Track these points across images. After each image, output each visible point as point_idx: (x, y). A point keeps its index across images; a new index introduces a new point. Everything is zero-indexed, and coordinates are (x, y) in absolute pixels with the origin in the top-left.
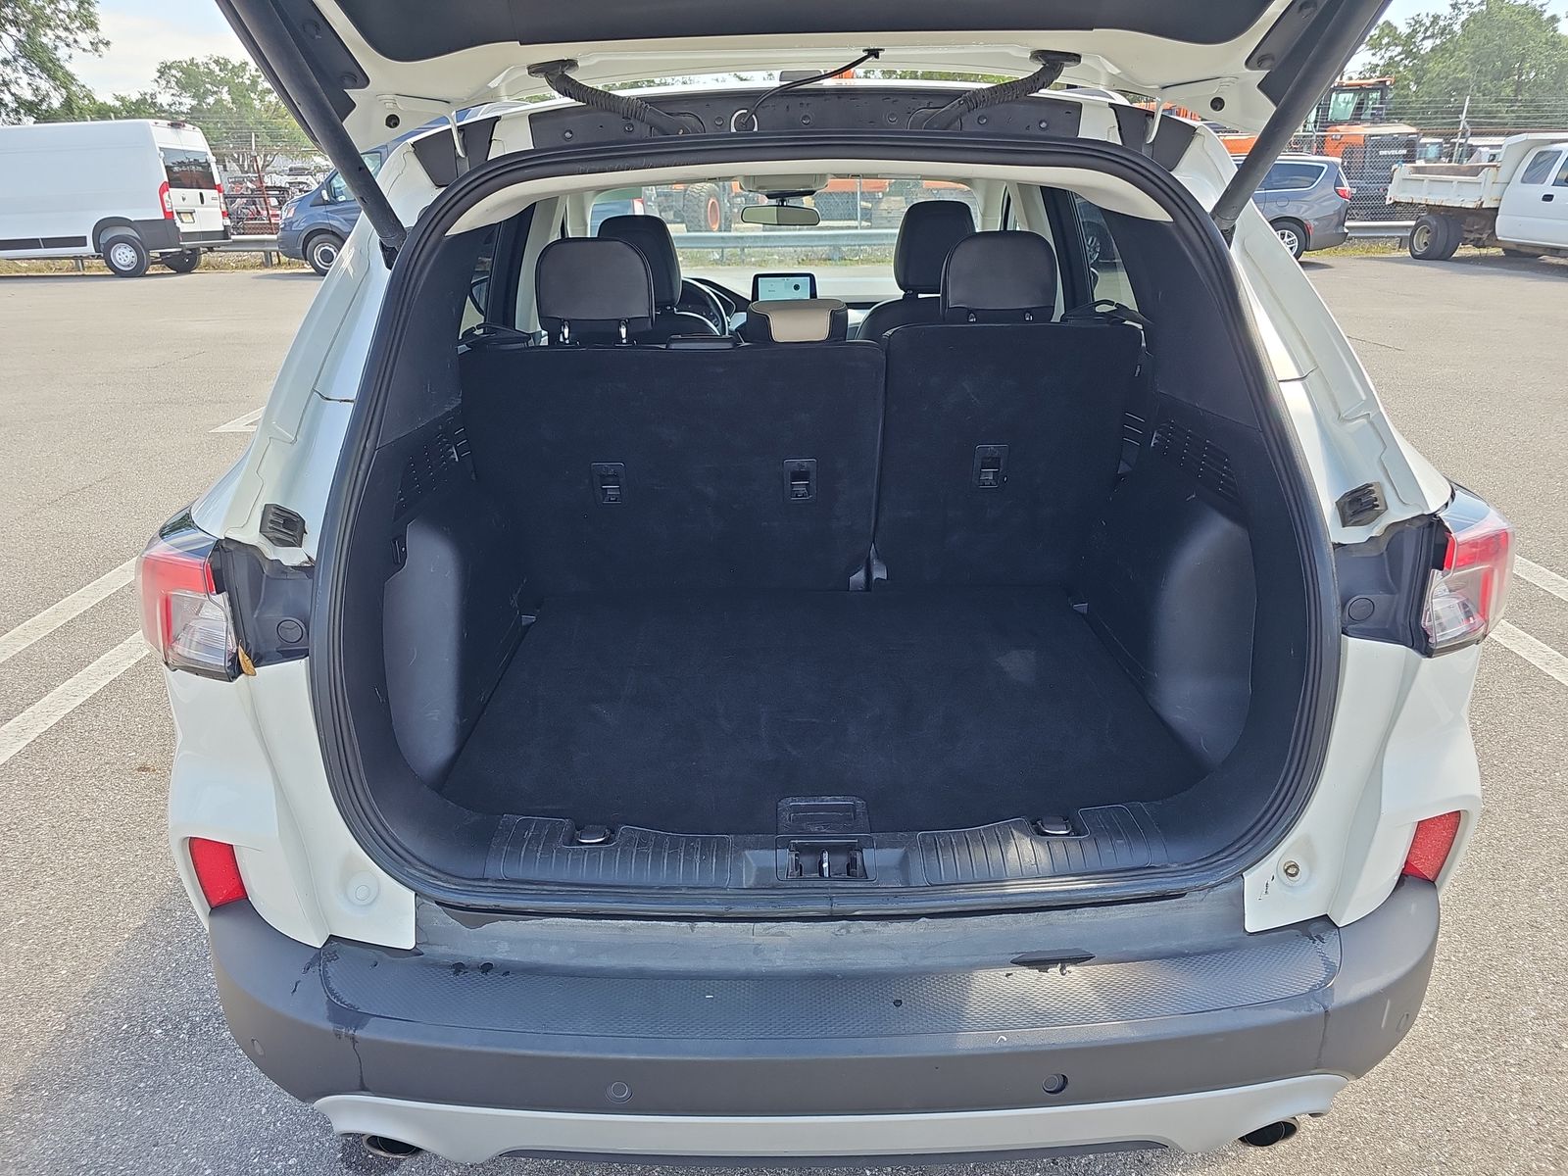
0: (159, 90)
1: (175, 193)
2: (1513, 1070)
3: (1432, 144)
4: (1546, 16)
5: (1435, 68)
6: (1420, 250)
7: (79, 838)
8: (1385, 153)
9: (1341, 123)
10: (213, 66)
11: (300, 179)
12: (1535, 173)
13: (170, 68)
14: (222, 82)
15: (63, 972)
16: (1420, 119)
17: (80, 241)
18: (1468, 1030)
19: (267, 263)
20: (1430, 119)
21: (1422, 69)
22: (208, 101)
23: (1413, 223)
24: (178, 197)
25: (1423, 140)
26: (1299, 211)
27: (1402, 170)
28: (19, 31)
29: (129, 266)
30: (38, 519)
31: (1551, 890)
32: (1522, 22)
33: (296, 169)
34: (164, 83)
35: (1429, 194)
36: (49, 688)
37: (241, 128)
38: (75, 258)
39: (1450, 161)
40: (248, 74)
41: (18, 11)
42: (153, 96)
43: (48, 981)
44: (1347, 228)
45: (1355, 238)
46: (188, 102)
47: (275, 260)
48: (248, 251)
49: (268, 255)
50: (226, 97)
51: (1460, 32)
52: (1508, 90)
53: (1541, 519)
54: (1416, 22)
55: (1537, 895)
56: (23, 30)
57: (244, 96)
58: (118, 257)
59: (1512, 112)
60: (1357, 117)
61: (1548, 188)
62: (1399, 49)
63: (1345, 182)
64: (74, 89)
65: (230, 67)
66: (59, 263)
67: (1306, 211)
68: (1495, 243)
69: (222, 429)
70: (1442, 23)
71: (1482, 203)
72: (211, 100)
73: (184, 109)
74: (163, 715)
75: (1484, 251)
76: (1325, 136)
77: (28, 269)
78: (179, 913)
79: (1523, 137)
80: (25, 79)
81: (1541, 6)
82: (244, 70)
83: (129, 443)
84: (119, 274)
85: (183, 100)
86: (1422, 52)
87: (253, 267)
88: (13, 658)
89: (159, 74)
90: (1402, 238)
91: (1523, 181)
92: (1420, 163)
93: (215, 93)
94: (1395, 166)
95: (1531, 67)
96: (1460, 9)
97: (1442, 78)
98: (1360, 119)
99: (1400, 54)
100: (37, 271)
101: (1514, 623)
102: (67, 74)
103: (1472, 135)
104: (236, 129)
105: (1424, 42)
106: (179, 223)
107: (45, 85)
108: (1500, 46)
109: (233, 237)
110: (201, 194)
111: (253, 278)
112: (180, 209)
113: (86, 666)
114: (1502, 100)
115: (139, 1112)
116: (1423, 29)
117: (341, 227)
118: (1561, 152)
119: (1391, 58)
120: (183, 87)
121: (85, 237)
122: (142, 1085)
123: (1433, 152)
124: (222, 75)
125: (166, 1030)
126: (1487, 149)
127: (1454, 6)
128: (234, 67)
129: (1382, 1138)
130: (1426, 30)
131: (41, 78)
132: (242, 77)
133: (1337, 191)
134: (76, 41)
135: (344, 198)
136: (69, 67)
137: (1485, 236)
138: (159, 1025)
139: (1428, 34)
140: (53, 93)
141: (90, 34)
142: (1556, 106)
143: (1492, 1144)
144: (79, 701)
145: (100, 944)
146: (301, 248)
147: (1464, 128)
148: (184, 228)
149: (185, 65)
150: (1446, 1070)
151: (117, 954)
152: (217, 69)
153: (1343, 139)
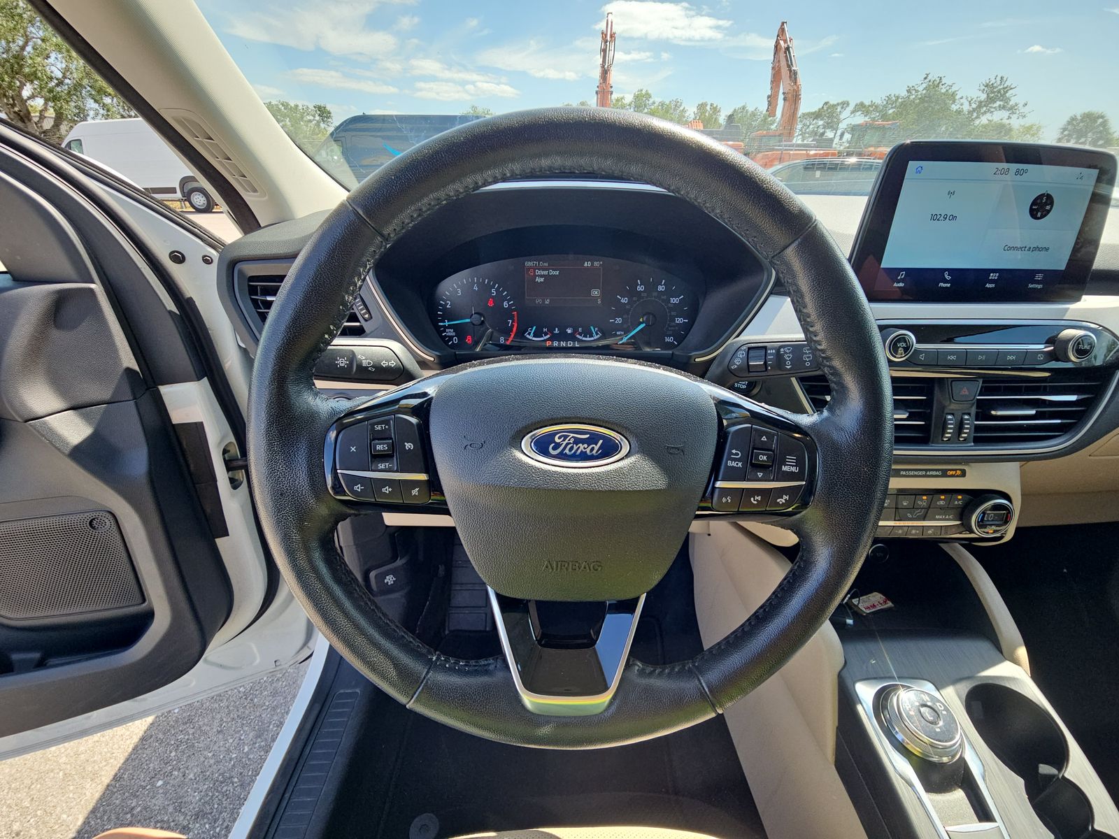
14: (285, 116)
17: (173, 191)
29: (202, 206)
40: (298, 111)
57: (298, 123)
58: (195, 200)
82: (297, 109)
84: (198, 210)
96: (911, 93)
116: (891, 103)
121: (175, 188)
127: (908, 91)
128: (291, 107)
130: (893, 103)
132: (296, 113)
152: (283, 108)
153: (873, 155)
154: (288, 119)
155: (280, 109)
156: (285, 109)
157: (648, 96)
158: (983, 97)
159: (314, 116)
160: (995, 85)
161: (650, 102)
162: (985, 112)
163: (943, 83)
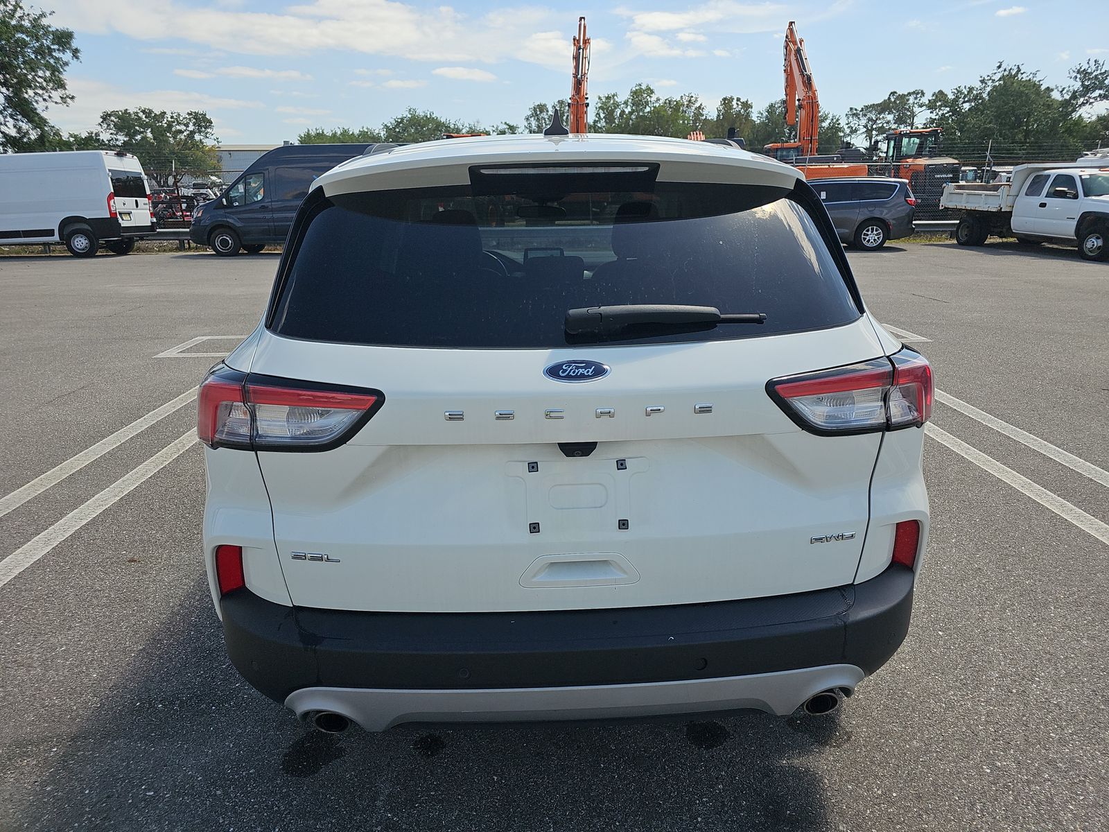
0: (102, 130)
1: (119, 200)
2: (982, 704)
3: (969, 170)
4: (1043, 88)
5: (972, 121)
6: (963, 240)
7: (95, 602)
8: (939, 176)
9: (909, 157)
10: (141, 114)
11: (202, 191)
12: (1034, 189)
13: (110, 115)
14: (146, 126)
15: (94, 676)
16: (964, 154)
17: (50, 233)
18: (958, 684)
19: (181, 248)
20: (970, 154)
21: (963, 122)
22: (136, 138)
23: (958, 222)
24: (120, 203)
25: (963, 168)
26: (882, 214)
27: (950, 187)
28: (8, 90)
29: (83, 249)
30: (40, 413)
31: (1014, 610)
32: (1027, 92)
33: (198, 184)
34: (106, 126)
35: (967, 202)
36: (62, 515)
37: (160, 157)
38: (44, 244)
39: (981, 182)
40: (165, 120)
41: (8, 76)
42: (97, 135)
43: (86, 681)
44: (915, 225)
45: (921, 231)
46: (122, 138)
47: (187, 246)
48: (167, 240)
49: (182, 242)
50: (149, 135)
51: (987, 98)
52: (1020, 136)
53: (1027, 403)
54: (958, 91)
55: (1004, 613)
56: (11, 89)
57: (163, 135)
58: (76, 244)
59: (1024, 149)
60: (919, 153)
61: (1042, 198)
62: (948, 109)
63: (912, 195)
64: (46, 129)
65: (153, 115)
66: (31, 248)
67: (887, 214)
68: (1012, 235)
69: (161, 355)
70: (975, 92)
71: (1001, 208)
72: (139, 137)
73: (119, 143)
74: (142, 530)
75: (1005, 240)
76: (900, 165)
77: (8, 252)
78: (165, 642)
79: (1025, 166)
80: (11, 122)
81: (1039, 81)
82: (163, 117)
83: (97, 365)
84: (77, 255)
85: (119, 137)
86: (963, 111)
87: (171, 250)
88: (35, 498)
89: (102, 120)
90: (951, 231)
91: (1026, 194)
92: (962, 183)
93: (142, 132)
94: (944, 185)
95: (1035, 121)
96: (986, 83)
97: (977, 128)
98: (921, 155)
99: (948, 112)
100: (16, 253)
101: (1004, 464)
102: (41, 119)
103: (994, 165)
104: (156, 157)
105: (964, 105)
106: (120, 221)
107: (25, 126)
108: (1013, 106)
109: (158, 230)
110: (136, 201)
111: (172, 258)
112: (121, 211)
113: (86, 502)
114: (1017, 142)
115: (153, 749)
116: (963, 96)
117: (235, 223)
118: (1050, 175)
119: (943, 114)
120: (119, 129)
121: (54, 230)
122: (153, 734)
123: (971, 175)
124: (148, 120)
125: (164, 705)
126: (1005, 174)
127: (983, 81)
128: (156, 115)
129: (904, 740)
130: (965, 97)
131: (23, 122)
132: (161, 122)
133: (906, 201)
134: (50, 97)
135: (237, 204)
136: (44, 115)
137: (1004, 230)
138: (160, 703)
139: (966, 99)
140: (31, 132)
141: (60, 92)
142: (1052, 146)
143: (967, 742)
144: (84, 522)
145: (116, 660)
146: (206, 237)
147: (989, 160)
148: (124, 224)
149: (120, 113)
150: (944, 705)
151: (128, 665)
152: (144, 116)
153: (910, 168)
154: (150, 130)
155: (140, 118)
156: (146, 117)
157: (650, 91)
158: (1077, 85)
159: (187, 125)
160: (1089, 71)
161: (652, 99)
162: (1083, 104)
163: (1022, 72)
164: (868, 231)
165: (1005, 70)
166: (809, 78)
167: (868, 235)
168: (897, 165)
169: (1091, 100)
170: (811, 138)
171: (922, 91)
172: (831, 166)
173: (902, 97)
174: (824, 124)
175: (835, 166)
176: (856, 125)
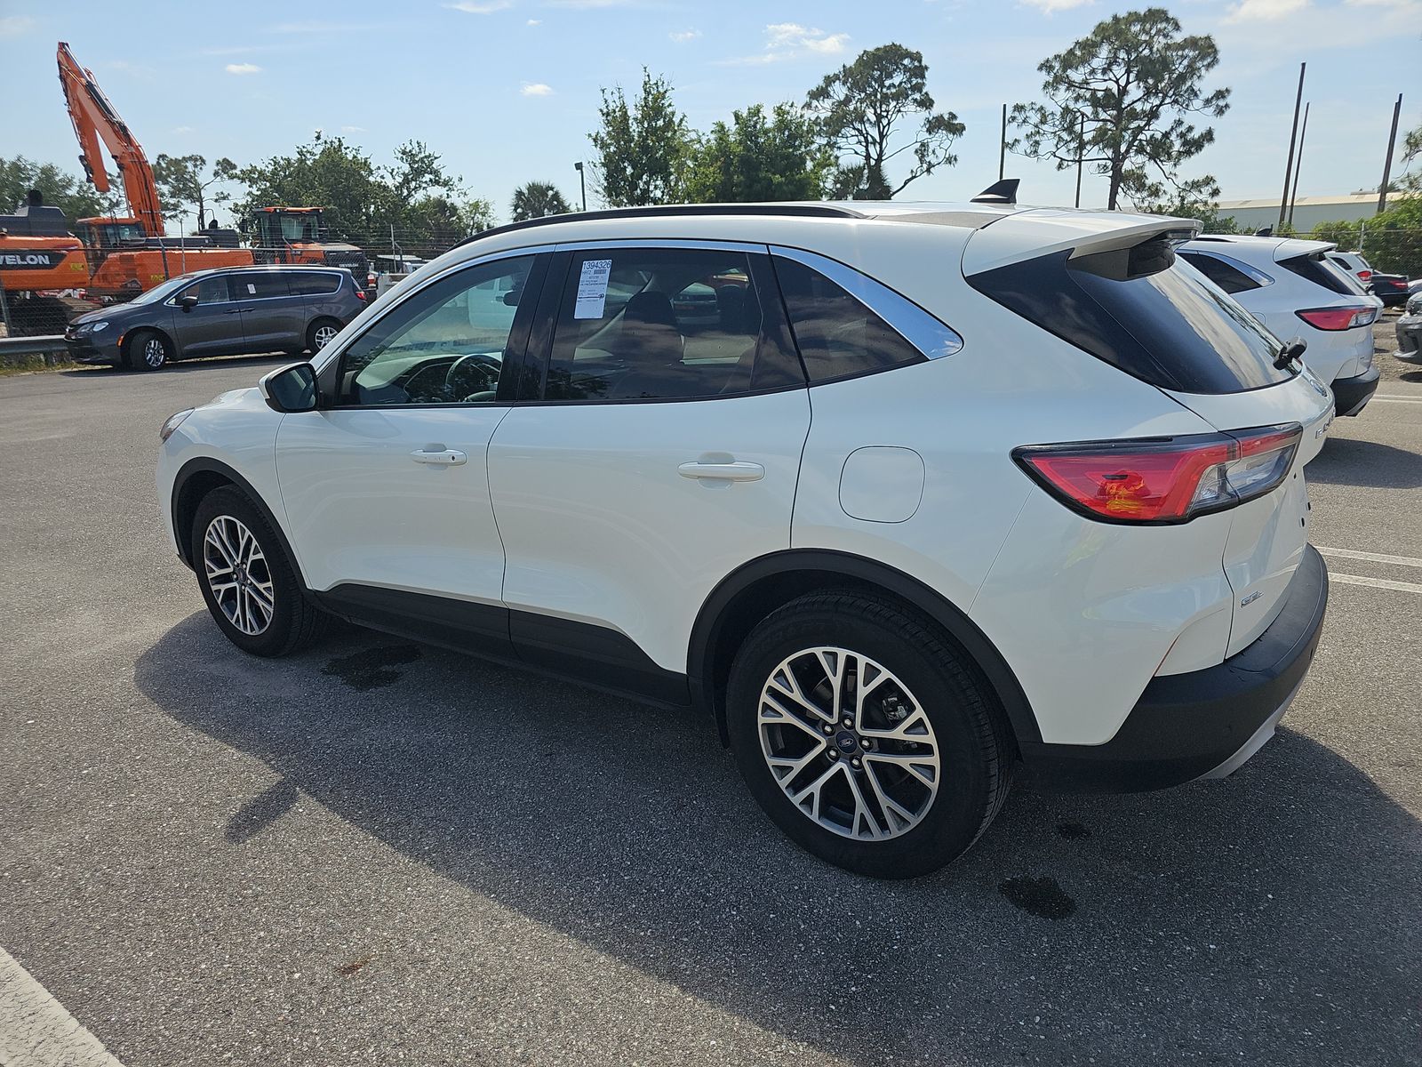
70: (294, 165)
81: (367, 159)
130: (285, 169)
133: (356, 294)
153: (304, 254)
158: (406, 168)
160: (414, 152)
162: (416, 188)
163: (345, 146)
164: (321, 333)
165: (326, 142)
166: (124, 129)
167: (322, 338)
168: (281, 251)
169: (424, 185)
170: (152, 211)
171: (201, 158)
172: (204, 251)
173: (177, 162)
174: (69, 192)
175: (208, 252)
176: (117, 197)
